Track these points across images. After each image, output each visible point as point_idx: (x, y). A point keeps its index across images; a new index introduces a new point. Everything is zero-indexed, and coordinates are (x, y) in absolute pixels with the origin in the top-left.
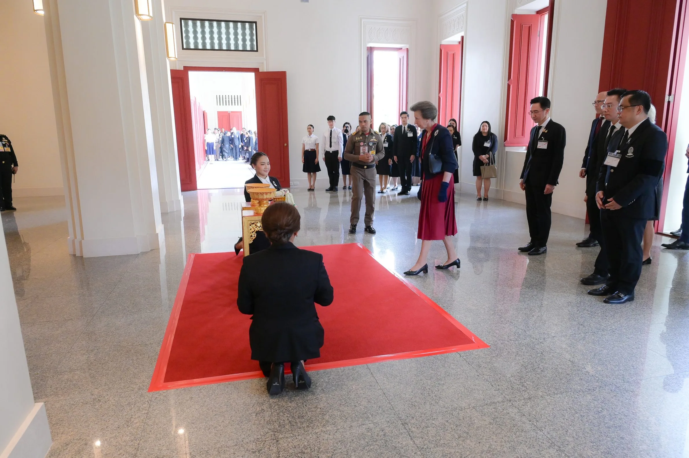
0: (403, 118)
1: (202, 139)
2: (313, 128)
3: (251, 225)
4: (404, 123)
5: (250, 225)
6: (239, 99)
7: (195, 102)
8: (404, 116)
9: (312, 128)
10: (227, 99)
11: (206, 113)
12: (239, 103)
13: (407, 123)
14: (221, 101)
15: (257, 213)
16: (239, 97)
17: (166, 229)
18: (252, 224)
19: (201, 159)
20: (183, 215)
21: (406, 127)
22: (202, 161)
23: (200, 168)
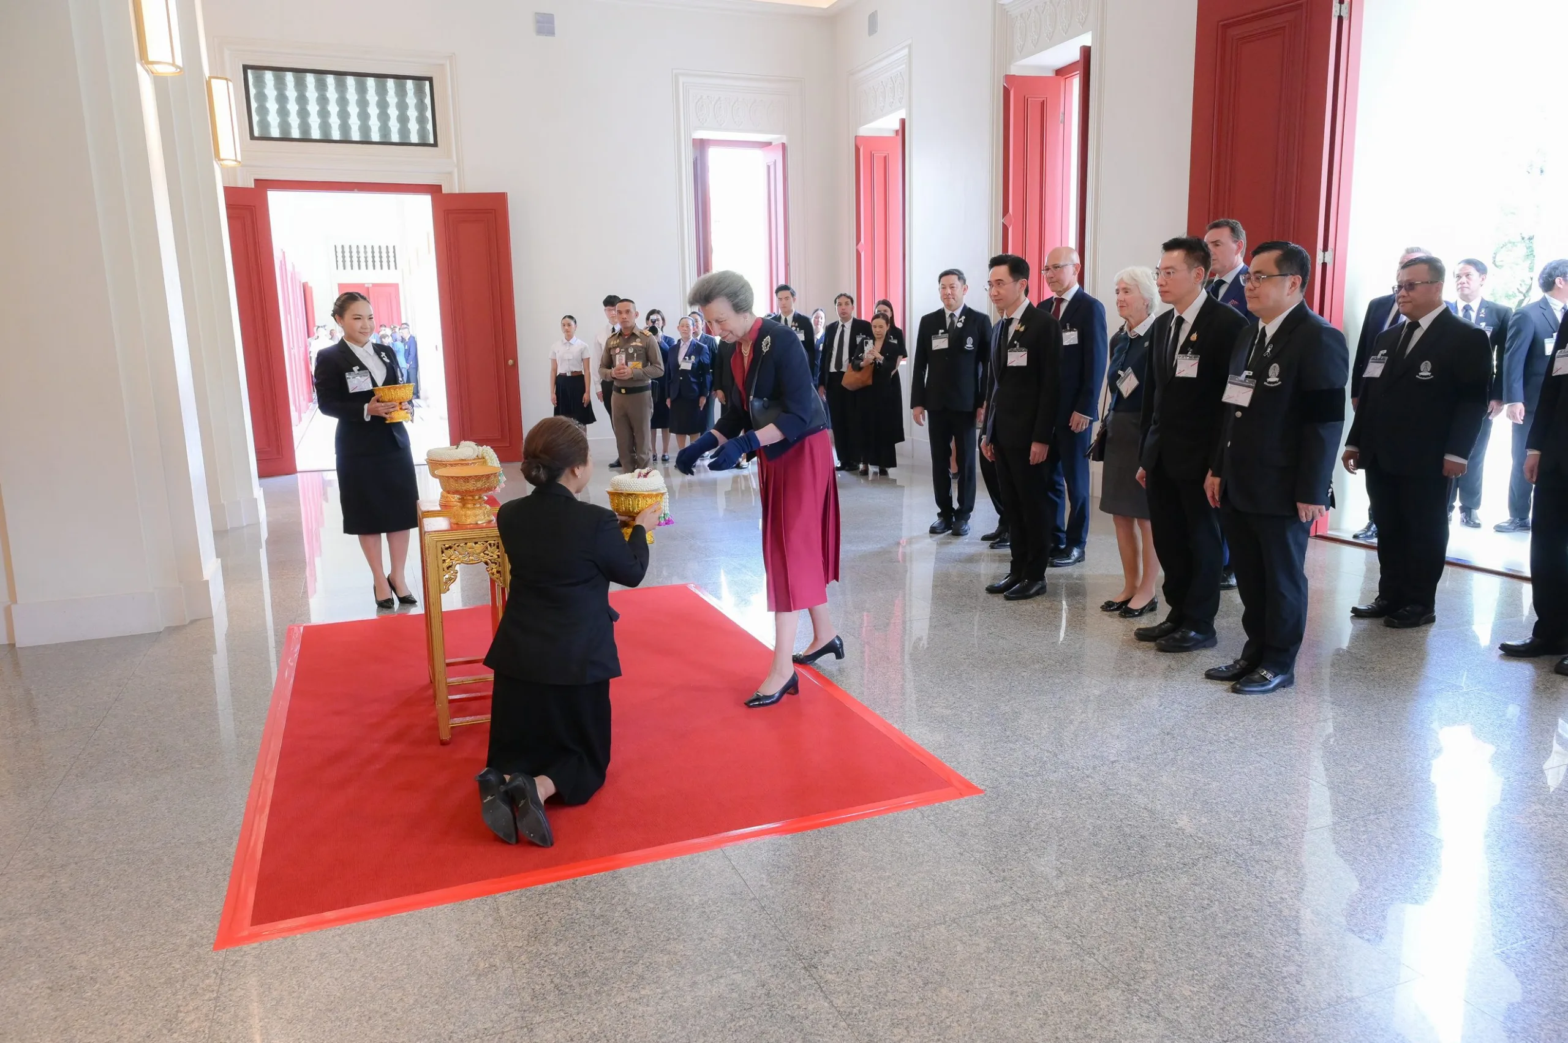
0: (780, 299)
1: (302, 349)
2: (575, 322)
3: (445, 551)
4: (786, 310)
5: (443, 552)
6: (391, 254)
7: (283, 263)
8: (783, 294)
9: (572, 323)
10: (362, 255)
11: (311, 288)
12: (392, 264)
13: (792, 311)
14: (348, 259)
15: (457, 524)
16: (391, 250)
17: (225, 570)
18: (447, 549)
19: (301, 398)
20: (264, 535)
21: (790, 318)
22: (303, 403)
23: (300, 419)
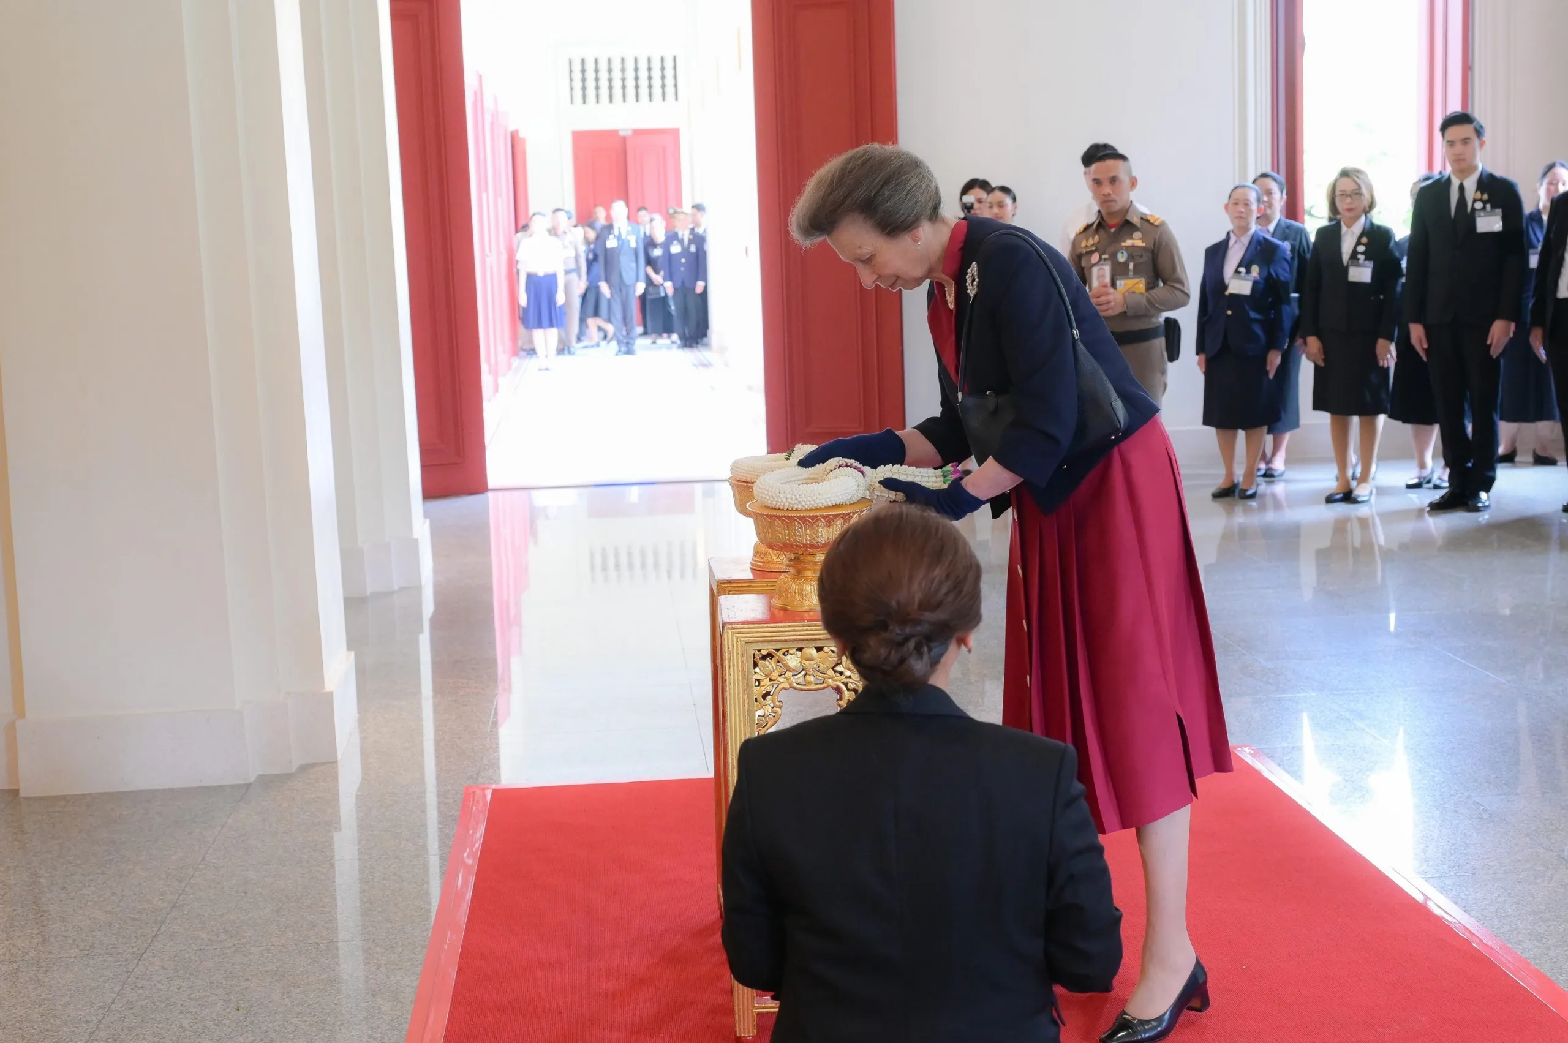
0: (1451, 143)
1: (504, 257)
2: (1014, 199)
3: (761, 662)
4: (1463, 166)
5: (756, 665)
6: (669, 73)
7: (479, 95)
8: (1456, 132)
10: (617, 75)
11: (524, 140)
12: (670, 89)
13: (1475, 168)
14: (591, 84)
15: (785, 609)
16: (669, 65)
17: (361, 672)
18: (764, 658)
19: (500, 348)
20: (428, 608)
21: (1471, 184)
22: (503, 358)
23: (496, 389)
